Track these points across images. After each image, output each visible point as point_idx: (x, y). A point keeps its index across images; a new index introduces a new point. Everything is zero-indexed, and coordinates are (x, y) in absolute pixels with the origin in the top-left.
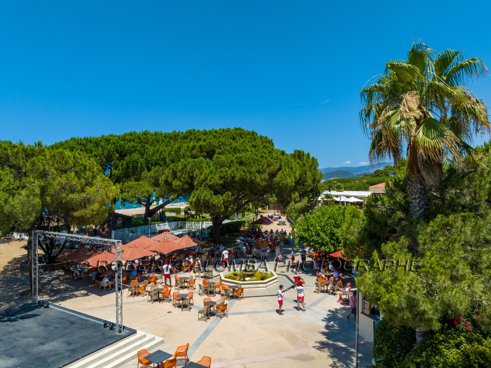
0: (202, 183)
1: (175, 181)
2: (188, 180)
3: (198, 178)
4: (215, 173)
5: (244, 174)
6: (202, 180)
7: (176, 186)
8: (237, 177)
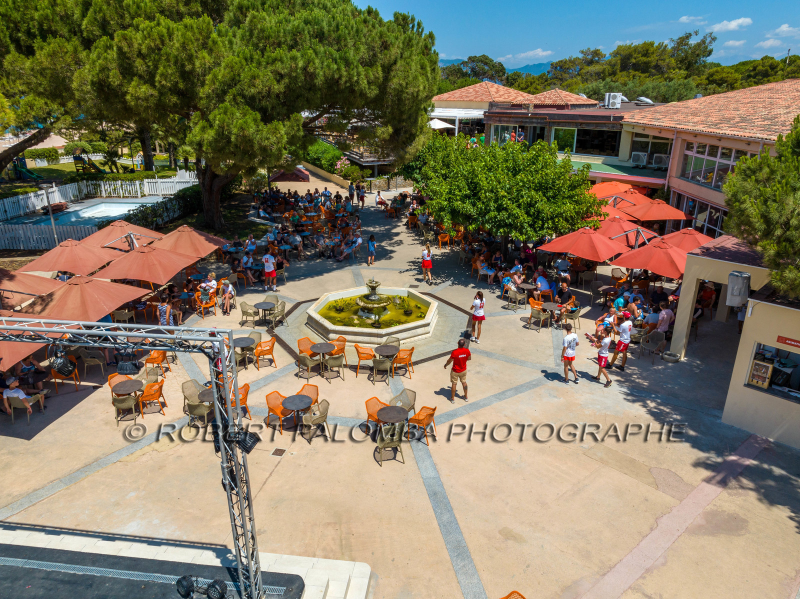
0: (225, 93)
1: (133, 83)
2: (177, 82)
3: (209, 77)
4: (259, 64)
5: (336, 67)
6: (223, 83)
7: (138, 98)
8: (318, 74)
